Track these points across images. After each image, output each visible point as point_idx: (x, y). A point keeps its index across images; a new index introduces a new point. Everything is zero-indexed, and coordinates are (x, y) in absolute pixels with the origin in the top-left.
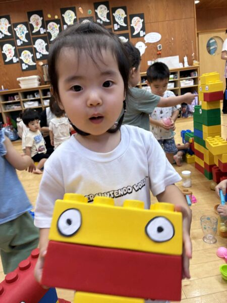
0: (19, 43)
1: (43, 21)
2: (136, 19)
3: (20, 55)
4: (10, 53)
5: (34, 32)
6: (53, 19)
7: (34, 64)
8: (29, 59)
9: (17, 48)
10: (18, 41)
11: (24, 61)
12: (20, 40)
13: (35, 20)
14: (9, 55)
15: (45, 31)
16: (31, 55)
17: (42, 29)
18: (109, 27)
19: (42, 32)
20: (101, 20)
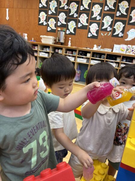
0: (50, 13)
3: (48, 21)
4: (43, 18)
7: (55, 29)
9: (48, 16)
12: (51, 11)
15: (68, 8)
16: (55, 22)
17: (66, 6)
18: (113, 13)
19: (65, 8)
20: (108, 6)
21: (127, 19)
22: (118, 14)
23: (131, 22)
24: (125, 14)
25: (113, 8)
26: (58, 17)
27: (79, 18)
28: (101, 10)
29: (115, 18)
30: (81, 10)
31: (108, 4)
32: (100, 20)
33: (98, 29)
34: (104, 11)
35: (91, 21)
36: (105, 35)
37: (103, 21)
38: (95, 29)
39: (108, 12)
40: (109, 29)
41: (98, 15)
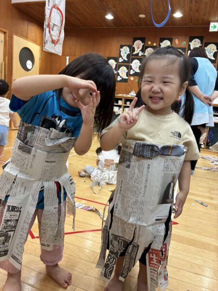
0: (121, 60)
1: (143, 46)
3: (119, 70)
5: (134, 53)
6: (152, 45)
7: (127, 78)
8: (124, 74)
9: (118, 64)
10: (120, 58)
11: (120, 74)
12: (122, 58)
13: (138, 45)
15: (143, 54)
16: (127, 71)
17: (141, 52)
19: (140, 55)
24: (213, 59)
26: (131, 64)
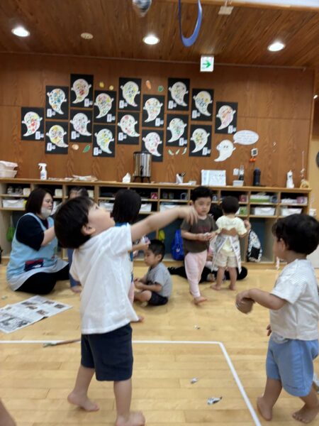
0: (50, 114)
1: (91, 90)
2: (224, 109)
5: (75, 102)
6: (107, 90)
9: (46, 120)
10: (49, 110)
12: (53, 110)
13: (81, 87)
14: (32, 128)
15: (91, 104)
16: (64, 133)
17: (87, 100)
18: (185, 113)
19: (86, 105)
20: (174, 102)
21: (212, 123)
22: (195, 115)
23: (220, 128)
24: (207, 114)
25: (184, 105)
26: (71, 121)
27: (119, 124)
28: (162, 108)
29: (191, 123)
30: (121, 109)
31: (173, 97)
32: (161, 126)
33: (161, 142)
34: (168, 109)
35: (144, 128)
36: (177, 153)
37: (168, 128)
38: (154, 144)
39: (175, 112)
40: (182, 142)
41: (158, 117)
